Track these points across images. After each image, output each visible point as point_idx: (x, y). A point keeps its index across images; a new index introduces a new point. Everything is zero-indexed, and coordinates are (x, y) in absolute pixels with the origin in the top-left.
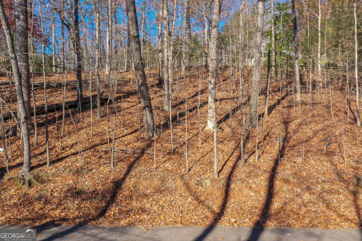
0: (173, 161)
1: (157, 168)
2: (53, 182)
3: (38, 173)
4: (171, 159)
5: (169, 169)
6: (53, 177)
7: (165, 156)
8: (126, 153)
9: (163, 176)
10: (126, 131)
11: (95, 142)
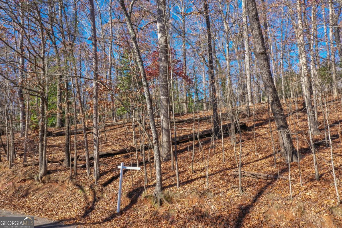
0: (317, 189)
1: (295, 196)
2: (180, 203)
3: (168, 193)
4: (315, 186)
5: (311, 198)
6: (181, 198)
7: (306, 183)
8: (258, 178)
9: (302, 206)
10: (261, 155)
11: (225, 166)
